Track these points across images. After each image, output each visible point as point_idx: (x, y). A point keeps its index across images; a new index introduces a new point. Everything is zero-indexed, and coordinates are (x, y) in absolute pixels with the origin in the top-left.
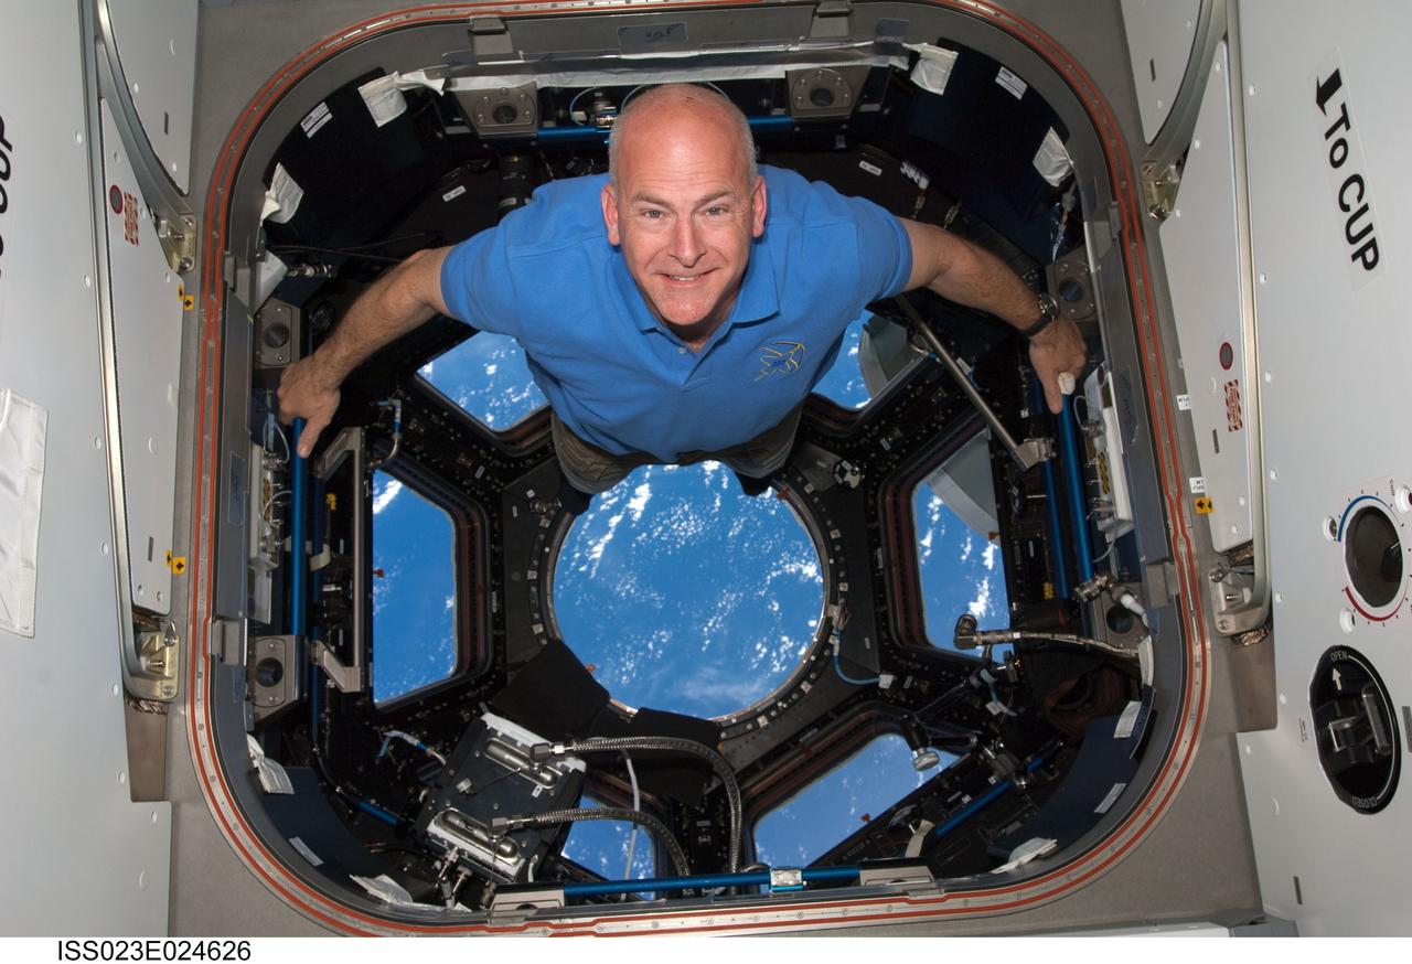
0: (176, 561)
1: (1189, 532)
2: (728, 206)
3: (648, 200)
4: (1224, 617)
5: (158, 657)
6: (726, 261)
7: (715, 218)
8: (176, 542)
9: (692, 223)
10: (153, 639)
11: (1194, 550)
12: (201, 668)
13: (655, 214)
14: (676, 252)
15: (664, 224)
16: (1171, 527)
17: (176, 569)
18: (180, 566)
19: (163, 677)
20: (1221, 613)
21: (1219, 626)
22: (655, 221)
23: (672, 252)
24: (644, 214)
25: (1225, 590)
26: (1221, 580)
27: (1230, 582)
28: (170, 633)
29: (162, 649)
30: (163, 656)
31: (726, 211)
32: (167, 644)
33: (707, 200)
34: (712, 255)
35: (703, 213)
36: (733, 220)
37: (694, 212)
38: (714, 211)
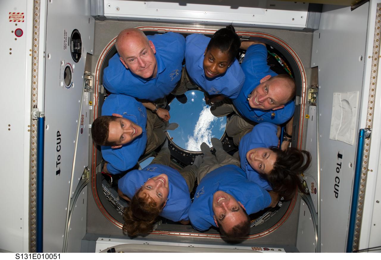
0: (308, 117)
1: (94, 98)
2: (146, 51)
3: (129, 58)
4: (91, 79)
5: (312, 97)
6: (152, 63)
7: (145, 55)
8: (307, 121)
9: (141, 58)
10: (313, 101)
11: (94, 94)
12: (304, 95)
13: (132, 60)
14: (140, 65)
15: (135, 61)
16: (98, 100)
17: (308, 116)
18: (307, 116)
19: (311, 93)
20: (91, 80)
21: (92, 77)
22: (133, 61)
23: (140, 66)
24: (130, 61)
25: (90, 84)
26: (90, 87)
27: (88, 86)
28: (310, 102)
29: (311, 99)
30: (311, 97)
31: (146, 52)
32: (310, 100)
33: (141, 52)
34: (148, 63)
35: (142, 55)
36: (149, 54)
37: (140, 56)
38: (144, 54)
